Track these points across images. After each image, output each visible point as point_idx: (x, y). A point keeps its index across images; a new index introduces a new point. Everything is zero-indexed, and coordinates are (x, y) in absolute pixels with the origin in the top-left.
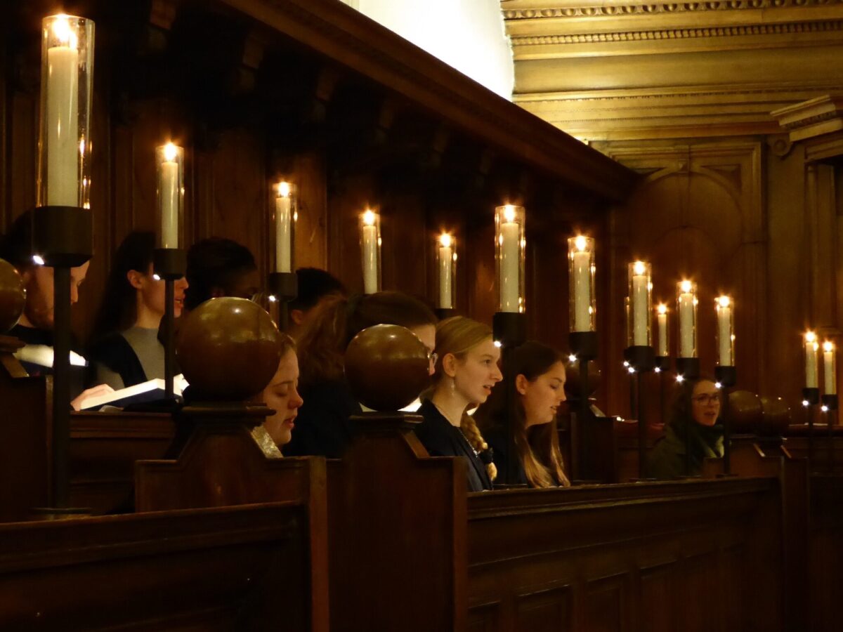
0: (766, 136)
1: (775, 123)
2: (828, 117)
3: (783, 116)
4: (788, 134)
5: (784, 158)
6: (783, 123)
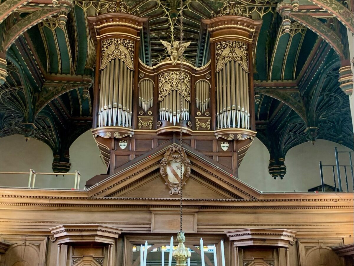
0: (49, 235)
1: (50, 232)
2: (63, 231)
3: (52, 230)
4: (53, 235)
5: (53, 242)
6: (52, 232)
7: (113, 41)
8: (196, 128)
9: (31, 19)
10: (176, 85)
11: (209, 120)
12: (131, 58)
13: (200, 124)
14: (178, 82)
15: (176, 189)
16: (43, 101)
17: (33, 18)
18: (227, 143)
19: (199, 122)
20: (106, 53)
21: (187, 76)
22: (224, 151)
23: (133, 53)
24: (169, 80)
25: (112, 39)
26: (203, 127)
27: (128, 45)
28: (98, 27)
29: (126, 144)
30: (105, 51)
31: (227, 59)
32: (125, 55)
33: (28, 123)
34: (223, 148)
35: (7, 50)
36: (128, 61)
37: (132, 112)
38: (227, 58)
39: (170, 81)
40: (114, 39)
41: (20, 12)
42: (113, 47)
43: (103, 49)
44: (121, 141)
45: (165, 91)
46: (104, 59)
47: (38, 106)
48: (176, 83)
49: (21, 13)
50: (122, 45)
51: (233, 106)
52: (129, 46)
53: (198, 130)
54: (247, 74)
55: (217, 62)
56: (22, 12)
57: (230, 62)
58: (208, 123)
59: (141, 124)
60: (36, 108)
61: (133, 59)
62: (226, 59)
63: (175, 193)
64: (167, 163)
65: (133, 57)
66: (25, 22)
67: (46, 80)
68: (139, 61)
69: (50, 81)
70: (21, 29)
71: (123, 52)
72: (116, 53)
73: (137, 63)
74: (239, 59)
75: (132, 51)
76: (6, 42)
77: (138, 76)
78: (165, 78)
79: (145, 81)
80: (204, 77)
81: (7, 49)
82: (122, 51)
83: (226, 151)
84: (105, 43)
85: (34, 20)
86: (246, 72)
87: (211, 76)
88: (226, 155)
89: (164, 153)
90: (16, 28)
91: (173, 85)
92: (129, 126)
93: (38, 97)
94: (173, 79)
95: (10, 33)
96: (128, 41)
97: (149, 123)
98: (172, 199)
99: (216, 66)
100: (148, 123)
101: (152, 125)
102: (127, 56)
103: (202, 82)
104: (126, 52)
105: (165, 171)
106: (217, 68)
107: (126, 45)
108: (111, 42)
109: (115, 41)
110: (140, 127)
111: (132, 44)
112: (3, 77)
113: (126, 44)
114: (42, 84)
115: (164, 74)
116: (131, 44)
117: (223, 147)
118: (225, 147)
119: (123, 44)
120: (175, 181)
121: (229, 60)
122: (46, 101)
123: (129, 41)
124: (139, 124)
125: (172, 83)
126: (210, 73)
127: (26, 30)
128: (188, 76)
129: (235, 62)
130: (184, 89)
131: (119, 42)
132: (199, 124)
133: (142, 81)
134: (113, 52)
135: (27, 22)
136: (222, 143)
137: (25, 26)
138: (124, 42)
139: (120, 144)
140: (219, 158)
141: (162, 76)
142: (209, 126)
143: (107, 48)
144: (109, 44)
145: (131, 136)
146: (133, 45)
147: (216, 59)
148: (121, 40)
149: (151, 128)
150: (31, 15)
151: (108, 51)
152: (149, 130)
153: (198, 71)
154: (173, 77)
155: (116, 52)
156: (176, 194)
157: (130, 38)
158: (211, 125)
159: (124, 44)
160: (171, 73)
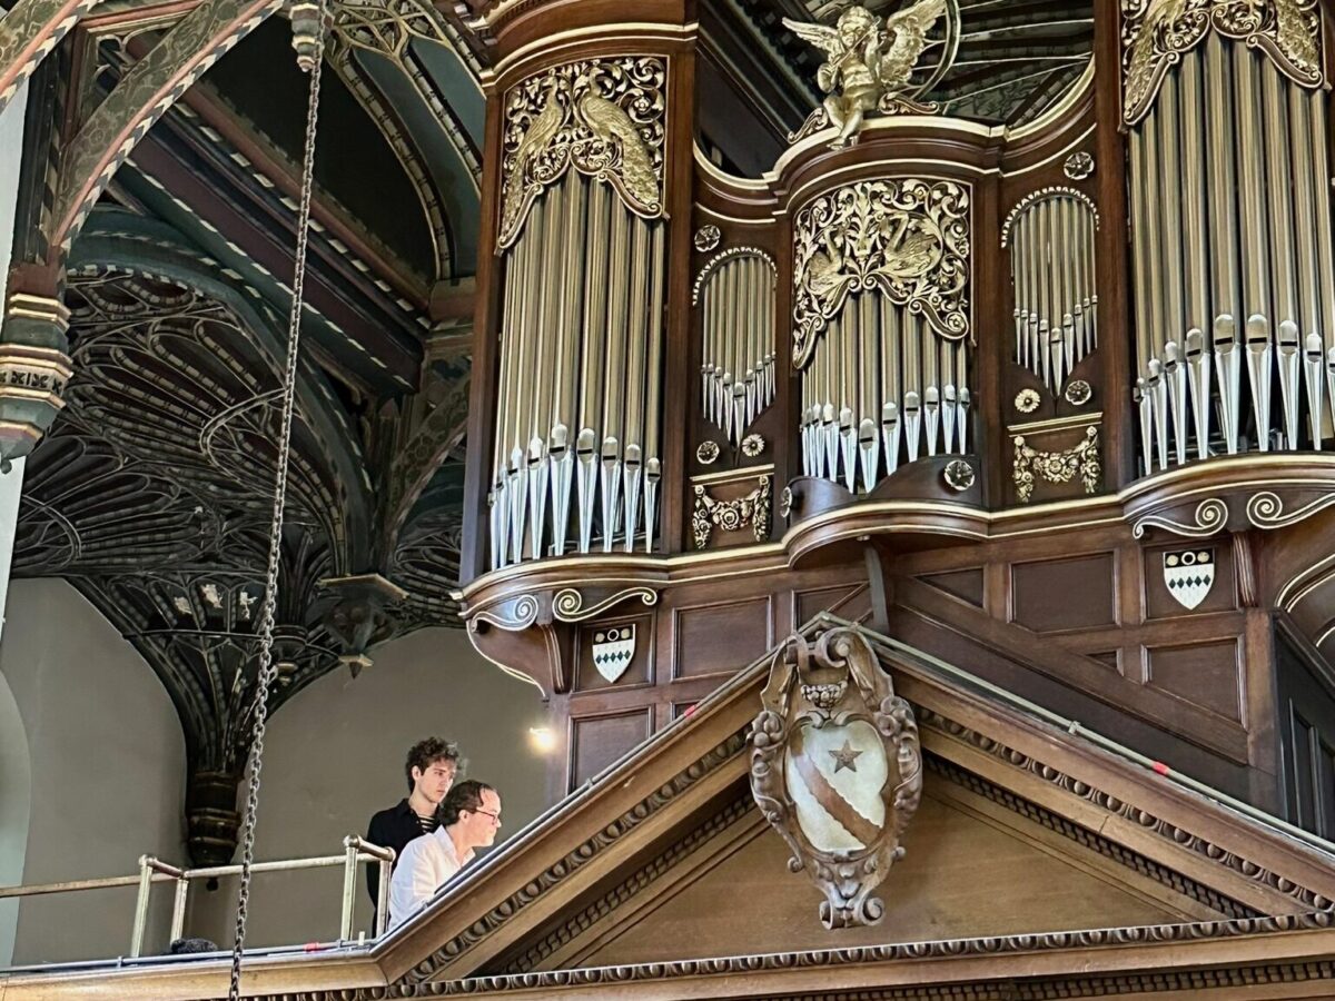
7: (550, 81)
8: (1016, 488)
9: (168, 59)
10: (873, 260)
11: (1091, 431)
12: (651, 154)
13: (1038, 465)
14: (882, 239)
15: (849, 889)
16: (427, 440)
17: (173, 55)
18: (1203, 557)
19: (1029, 453)
20: (520, 157)
21: (945, 191)
22: (1186, 611)
23: (661, 121)
24: (833, 235)
25: (546, 74)
26: (1057, 478)
27: (631, 86)
28: (482, 22)
29: (629, 646)
30: (516, 144)
31: (1174, 36)
32: (612, 147)
33: (349, 577)
34: (1175, 592)
35: (67, 245)
36: (627, 175)
37: (660, 457)
38: (1177, 29)
39: (839, 241)
40: (558, 70)
41: (122, 38)
42: (551, 117)
43: (507, 140)
44: (600, 637)
45: (815, 305)
46: (510, 189)
47: (400, 472)
48: (874, 248)
49: (126, 40)
50: (598, 92)
51: (1252, 318)
52: (636, 92)
53: (1032, 503)
54: (1318, 98)
55: (1127, 67)
56: (133, 34)
57: (1201, 49)
58: (1084, 445)
59: (709, 518)
60: (394, 483)
61: (658, 158)
62: (1172, 37)
63: (844, 915)
64: (777, 736)
65: (661, 148)
66: (139, 81)
67: (434, 325)
68: (694, 161)
69: (452, 325)
70: (124, 122)
71: (603, 130)
72: (565, 144)
73: (687, 178)
74: (1255, 17)
75: (655, 112)
76: (59, 206)
77: (693, 246)
78: (818, 228)
79: (732, 266)
80: (1054, 175)
81: (64, 239)
82: (594, 125)
83: (1197, 609)
84: (517, 101)
85: (178, 63)
86: (1309, 93)
87: (1094, 158)
88: (1201, 634)
89: (763, 683)
90: (104, 123)
91: (851, 264)
92: (639, 543)
93: (398, 420)
94: (854, 227)
95: (79, 155)
96: (629, 65)
97: (751, 504)
98: (826, 955)
99: (1124, 88)
100: (743, 506)
101: (763, 517)
102: (627, 149)
103: (1054, 203)
104: (619, 126)
105: (779, 784)
106: (1128, 105)
107: (622, 88)
108: (542, 88)
109: (558, 79)
110: (701, 538)
111: (656, 70)
112: (43, 388)
113: (617, 83)
114: (418, 348)
115: (809, 206)
116: (648, 78)
117: (1181, 584)
118: (1189, 583)
119: (603, 86)
120: (835, 841)
121: (1187, 39)
122: (443, 439)
123: (636, 60)
124: (698, 522)
125: (852, 255)
126: (1090, 146)
127: (147, 124)
128: (953, 190)
129: (1228, 44)
130: (923, 273)
131: (581, 81)
132: (1029, 468)
133: (715, 270)
134: (553, 143)
135: (148, 82)
136: (1173, 560)
137: (141, 106)
138: (608, 74)
139: (598, 651)
140: (1153, 662)
141: (804, 219)
142: (1089, 467)
143: (525, 127)
144: (533, 102)
145: (648, 598)
146: (660, 77)
147: (1123, 48)
148: (590, 65)
149: (758, 533)
150: (166, 41)
151: (528, 146)
152: (755, 544)
153: (1016, 144)
154: (855, 214)
155: (563, 139)
156: (852, 923)
157: (641, 45)
158: (1102, 457)
159: (609, 84)
160: (843, 195)
